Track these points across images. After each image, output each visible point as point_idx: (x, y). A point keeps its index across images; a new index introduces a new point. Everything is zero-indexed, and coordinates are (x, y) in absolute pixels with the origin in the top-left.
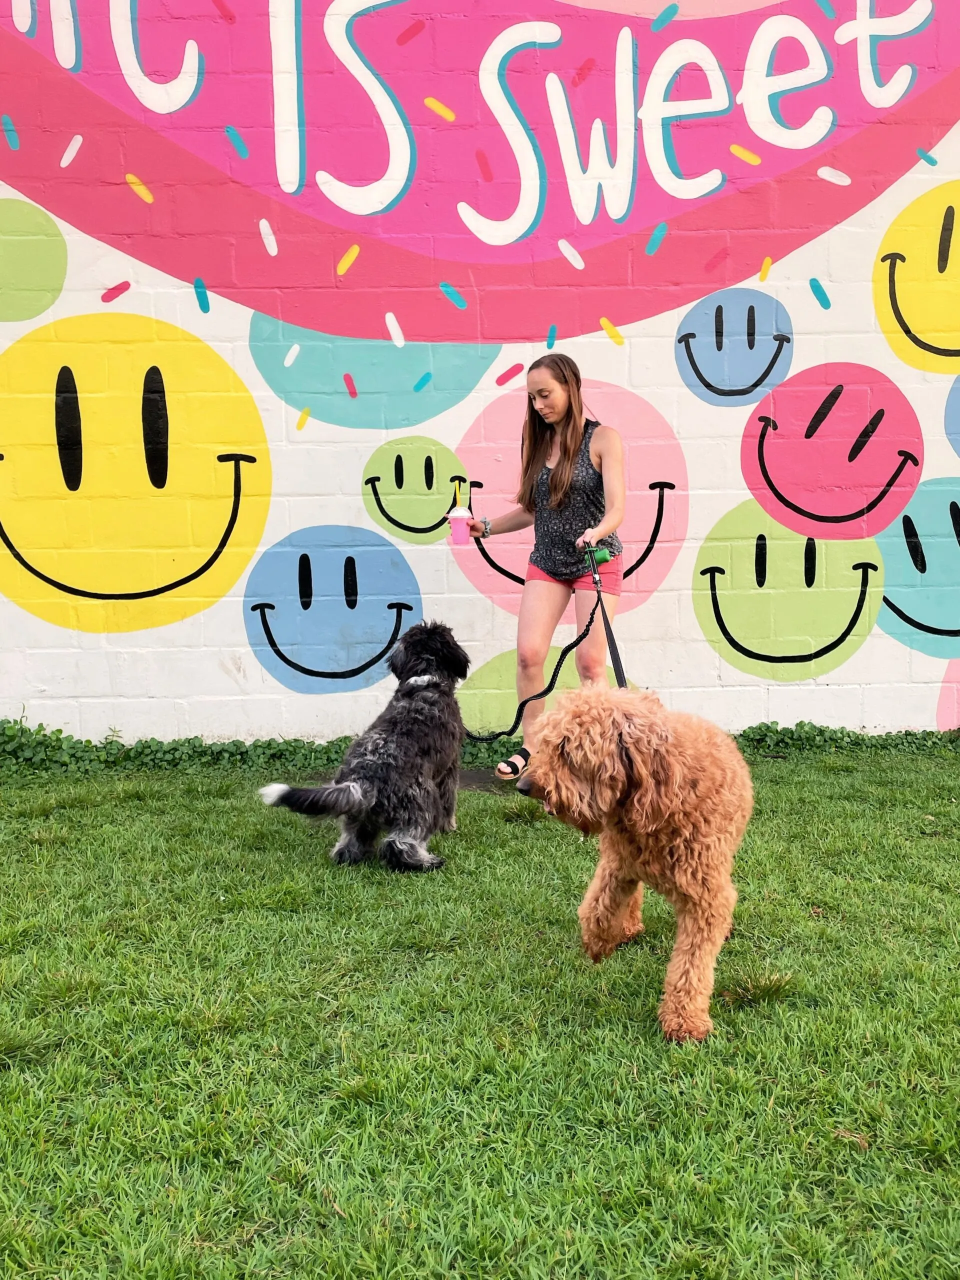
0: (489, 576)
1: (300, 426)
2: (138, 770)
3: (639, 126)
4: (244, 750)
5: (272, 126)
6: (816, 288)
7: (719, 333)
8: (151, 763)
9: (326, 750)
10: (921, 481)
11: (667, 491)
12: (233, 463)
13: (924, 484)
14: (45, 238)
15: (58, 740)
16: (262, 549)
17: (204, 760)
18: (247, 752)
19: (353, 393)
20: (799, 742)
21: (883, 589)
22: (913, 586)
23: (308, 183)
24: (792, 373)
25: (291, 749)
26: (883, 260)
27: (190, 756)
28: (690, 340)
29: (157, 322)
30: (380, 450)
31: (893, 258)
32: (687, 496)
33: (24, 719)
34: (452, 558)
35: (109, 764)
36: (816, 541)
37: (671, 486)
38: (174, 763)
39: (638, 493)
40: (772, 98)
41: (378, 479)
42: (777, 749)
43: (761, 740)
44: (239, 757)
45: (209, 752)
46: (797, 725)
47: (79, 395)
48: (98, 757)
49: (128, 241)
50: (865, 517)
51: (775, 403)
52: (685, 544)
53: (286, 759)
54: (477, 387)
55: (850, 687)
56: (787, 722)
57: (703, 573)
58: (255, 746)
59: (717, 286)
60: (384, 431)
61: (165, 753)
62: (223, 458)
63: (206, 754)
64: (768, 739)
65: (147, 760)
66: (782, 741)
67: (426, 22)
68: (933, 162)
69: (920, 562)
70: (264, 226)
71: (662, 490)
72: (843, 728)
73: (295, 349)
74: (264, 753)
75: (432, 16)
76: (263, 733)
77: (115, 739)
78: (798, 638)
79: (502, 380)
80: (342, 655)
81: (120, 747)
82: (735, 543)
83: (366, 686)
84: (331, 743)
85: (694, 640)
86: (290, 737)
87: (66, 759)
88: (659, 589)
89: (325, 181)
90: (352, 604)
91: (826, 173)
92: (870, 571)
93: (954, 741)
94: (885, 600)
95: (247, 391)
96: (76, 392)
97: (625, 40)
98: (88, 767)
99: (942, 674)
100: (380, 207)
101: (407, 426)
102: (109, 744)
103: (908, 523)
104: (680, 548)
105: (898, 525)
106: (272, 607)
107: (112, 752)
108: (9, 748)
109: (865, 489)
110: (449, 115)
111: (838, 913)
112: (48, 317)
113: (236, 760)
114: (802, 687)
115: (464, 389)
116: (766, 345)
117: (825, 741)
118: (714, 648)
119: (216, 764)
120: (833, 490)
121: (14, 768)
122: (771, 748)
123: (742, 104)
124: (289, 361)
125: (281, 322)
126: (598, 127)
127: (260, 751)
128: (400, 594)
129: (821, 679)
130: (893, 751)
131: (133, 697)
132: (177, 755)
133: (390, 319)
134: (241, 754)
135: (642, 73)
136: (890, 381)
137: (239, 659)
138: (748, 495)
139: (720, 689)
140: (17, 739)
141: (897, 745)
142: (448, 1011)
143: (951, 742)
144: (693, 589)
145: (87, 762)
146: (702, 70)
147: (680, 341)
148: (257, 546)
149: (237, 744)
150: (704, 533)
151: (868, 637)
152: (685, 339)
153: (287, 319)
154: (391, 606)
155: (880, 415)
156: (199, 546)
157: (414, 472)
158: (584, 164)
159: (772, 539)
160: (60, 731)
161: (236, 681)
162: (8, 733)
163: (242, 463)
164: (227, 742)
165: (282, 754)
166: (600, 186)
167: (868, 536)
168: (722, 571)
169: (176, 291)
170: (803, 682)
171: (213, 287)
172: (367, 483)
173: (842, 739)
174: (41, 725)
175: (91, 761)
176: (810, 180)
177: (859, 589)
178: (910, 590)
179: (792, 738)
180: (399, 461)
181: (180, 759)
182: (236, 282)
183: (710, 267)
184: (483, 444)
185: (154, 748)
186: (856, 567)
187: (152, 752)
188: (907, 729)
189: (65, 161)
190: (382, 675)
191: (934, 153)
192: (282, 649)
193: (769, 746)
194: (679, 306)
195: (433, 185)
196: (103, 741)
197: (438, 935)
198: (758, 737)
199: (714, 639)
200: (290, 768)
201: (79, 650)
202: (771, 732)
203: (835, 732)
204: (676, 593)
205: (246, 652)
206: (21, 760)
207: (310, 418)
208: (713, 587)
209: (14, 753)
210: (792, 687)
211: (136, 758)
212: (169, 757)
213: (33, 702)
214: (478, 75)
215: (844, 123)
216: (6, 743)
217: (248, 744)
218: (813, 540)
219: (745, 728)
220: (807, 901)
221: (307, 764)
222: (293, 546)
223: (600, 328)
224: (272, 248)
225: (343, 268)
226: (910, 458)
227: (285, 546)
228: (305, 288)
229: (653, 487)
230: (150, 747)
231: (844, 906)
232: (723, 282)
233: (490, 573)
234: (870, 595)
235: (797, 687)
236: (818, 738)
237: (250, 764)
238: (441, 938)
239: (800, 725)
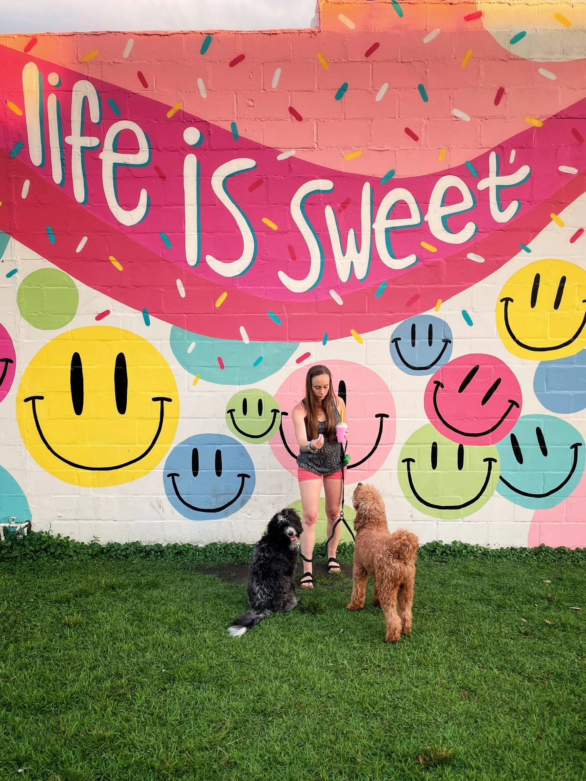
0: (291, 460)
1: (194, 384)
2: (108, 560)
3: (373, 232)
4: (162, 549)
5: (184, 232)
6: (465, 315)
7: (413, 337)
8: (115, 556)
9: (204, 550)
10: (520, 416)
11: (384, 418)
12: (160, 402)
13: (523, 417)
14: (67, 288)
15: (68, 542)
16: (173, 446)
17: (142, 555)
18: (164, 550)
19: (222, 367)
20: (454, 553)
21: (500, 472)
22: (516, 471)
23: (201, 260)
24: (451, 359)
25: (186, 549)
26: (502, 301)
27: (134, 552)
28: (398, 341)
29: (123, 330)
30: (235, 396)
31: (507, 300)
32: (396, 421)
33: (50, 532)
34: (271, 451)
35: (93, 556)
36: (464, 446)
37: (387, 416)
38: (126, 556)
39: (369, 419)
40: (443, 218)
41: (234, 410)
42: (442, 556)
43: (434, 551)
44: (159, 553)
45: (144, 550)
46: (453, 543)
47: (83, 367)
48: (88, 552)
49: (109, 290)
50: (490, 434)
51: (442, 374)
52: (394, 446)
53: (184, 555)
54: (286, 364)
55: (481, 523)
56: (447, 541)
57: (403, 461)
58: (168, 547)
59: (412, 314)
60: (238, 386)
61: (122, 550)
62: (155, 399)
63: (142, 552)
64: (437, 551)
65: (113, 554)
66: (445, 552)
67: (263, 179)
68: (529, 251)
69: (520, 459)
70: (179, 282)
71: (382, 418)
72: (477, 544)
73: (193, 345)
74: (172, 552)
75: (267, 176)
76: (172, 540)
77: (96, 542)
78: (454, 497)
79: (299, 361)
80: (213, 500)
81: (98, 546)
82: (421, 446)
83: (225, 517)
84: (207, 546)
85: (398, 496)
86: (186, 542)
87: (72, 554)
88: (380, 469)
89: (210, 260)
90: (219, 474)
91: (471, 256)
92: (493, 462)
93: (537, 554)
94: (501, 477)
95: (168, 366)
96: (81, 365)
97: (367, 188)
98: (83, 558)
99: (531, 518)
100: (238, 273)
101: (248, 383)
102: (93, 545)
103: (513, 437)
104: (391, 448)
105: (508, 438)
106: (178, 475)
107: (95, 549)
108: (43, 547)
109: (490, 419)
110: (275, 227)
111: (476, 695)
112: (68, 328)
113: (158, 555)
114: (456, 523)
115: (279, 364)
116: (438, 344)
117: (468, 553)
118: (409, 501)
119: (147, 557)
120: (473, 420)
121: (46, 559)
122: (439, 556)
123: (427, 221)
124: (190, 350)
125: (186, 331)
126: (351, 232)
127: (170, 550)
128: (244, 469)
129: (466, 518)
130: (504, 560)
131: (106, 520)
132: (128, 552)
133: (242, 330)
134: (161, 552)
135: (375, 205)
136: (504, 364)
137: (160, 501)
138: (427, 421)
139: (412, 522)
140: (47, 542)
141: (506, 556)
142: (282, 764)
143: (536, 554)
144: (398, 470)
145: (82, 555)
146: (406, 204)
147: (392, 342)
148: (171, 443)
149: (158, 546)
150: (405, 440)
151: (492, 497)
152: (395, 341)
153: (189, 329)
154: (239, 476)
155: (498, 382)
156: (141, 444)
157: (252, 407)
158: (344, 252)
159: (440, 444)
160: (68, 537)
161: (159, 513)
162: (43, 539)
163: (165, 402)
164: (153, 544)
165: (181, 552)
166: (352, 262)
167: (492, 444)
168: (413, 461)
169: (133, 315)
170: (456, 520)
171: (152, 313)
172: (228, 412)
173: (477, 552)
174: (59, 534)
175: (84, 554)
176: (463, 260)
177: (487, 472)
178: (514, 472)
179: (450, 551)
180: (245, 401)
181: (130, 554)
182: (164, 311)
183: (409, 304)
184: (289, 393)
185: (116, 548)
186: (485, 460)
187: (115, 550)
188: (512, 546)
189: (79, 250)
190: (233, 511)
191: (529, 246)
192: (182, 496)
193: (438, 555)
194: (392, 324)
195: (265, 262)
196: (90, 543)
197: (274, 705)
198: (432, 549)
199: (409, 496)
200: (185, 560)
201: (79, 496)
202: (439, 547)
203: (473, 547)
204: (389, 471)
205: (164, 497)
206: (49, 553)
207: (200, 379)
208: (409, 469)
209: (45, 550)
210: (450, 522)
211: (106, 553)
212: (124, 553)
213: (55, 522)
214: (290, 207)
215: (481, 230)
216: (42, 544)
217: (164, 545)
218: (462, 445)
219: (425, 543)
220: (460, 685)
221: (194, 558)
222: (190, 444)
223: (350, 335)
224: (183, 294)
225: (218, 304)
226: (515, 404)
227: (185, 444)
228: (199, 314)
229: (377, 416)
230: (114, 547)
231: (479, 692)
232: (416, 312)
233: (291, 459)
234: (492, 475)
235: (453, 523)
236: (464, 551)
237: (165, 558)
238: (275, 707)
239: (454, 543)
